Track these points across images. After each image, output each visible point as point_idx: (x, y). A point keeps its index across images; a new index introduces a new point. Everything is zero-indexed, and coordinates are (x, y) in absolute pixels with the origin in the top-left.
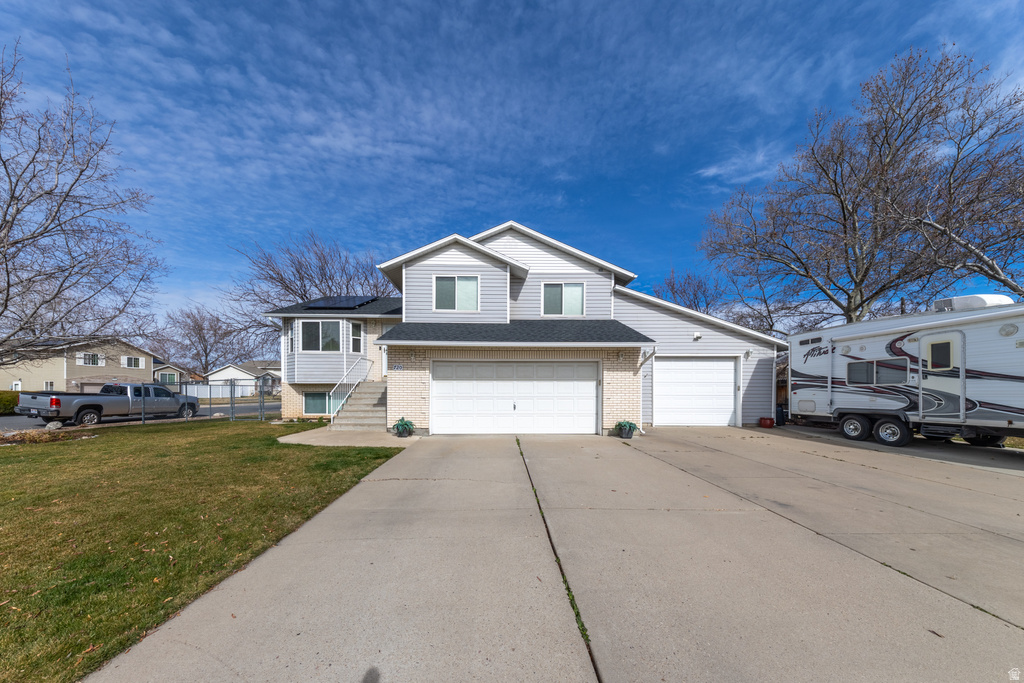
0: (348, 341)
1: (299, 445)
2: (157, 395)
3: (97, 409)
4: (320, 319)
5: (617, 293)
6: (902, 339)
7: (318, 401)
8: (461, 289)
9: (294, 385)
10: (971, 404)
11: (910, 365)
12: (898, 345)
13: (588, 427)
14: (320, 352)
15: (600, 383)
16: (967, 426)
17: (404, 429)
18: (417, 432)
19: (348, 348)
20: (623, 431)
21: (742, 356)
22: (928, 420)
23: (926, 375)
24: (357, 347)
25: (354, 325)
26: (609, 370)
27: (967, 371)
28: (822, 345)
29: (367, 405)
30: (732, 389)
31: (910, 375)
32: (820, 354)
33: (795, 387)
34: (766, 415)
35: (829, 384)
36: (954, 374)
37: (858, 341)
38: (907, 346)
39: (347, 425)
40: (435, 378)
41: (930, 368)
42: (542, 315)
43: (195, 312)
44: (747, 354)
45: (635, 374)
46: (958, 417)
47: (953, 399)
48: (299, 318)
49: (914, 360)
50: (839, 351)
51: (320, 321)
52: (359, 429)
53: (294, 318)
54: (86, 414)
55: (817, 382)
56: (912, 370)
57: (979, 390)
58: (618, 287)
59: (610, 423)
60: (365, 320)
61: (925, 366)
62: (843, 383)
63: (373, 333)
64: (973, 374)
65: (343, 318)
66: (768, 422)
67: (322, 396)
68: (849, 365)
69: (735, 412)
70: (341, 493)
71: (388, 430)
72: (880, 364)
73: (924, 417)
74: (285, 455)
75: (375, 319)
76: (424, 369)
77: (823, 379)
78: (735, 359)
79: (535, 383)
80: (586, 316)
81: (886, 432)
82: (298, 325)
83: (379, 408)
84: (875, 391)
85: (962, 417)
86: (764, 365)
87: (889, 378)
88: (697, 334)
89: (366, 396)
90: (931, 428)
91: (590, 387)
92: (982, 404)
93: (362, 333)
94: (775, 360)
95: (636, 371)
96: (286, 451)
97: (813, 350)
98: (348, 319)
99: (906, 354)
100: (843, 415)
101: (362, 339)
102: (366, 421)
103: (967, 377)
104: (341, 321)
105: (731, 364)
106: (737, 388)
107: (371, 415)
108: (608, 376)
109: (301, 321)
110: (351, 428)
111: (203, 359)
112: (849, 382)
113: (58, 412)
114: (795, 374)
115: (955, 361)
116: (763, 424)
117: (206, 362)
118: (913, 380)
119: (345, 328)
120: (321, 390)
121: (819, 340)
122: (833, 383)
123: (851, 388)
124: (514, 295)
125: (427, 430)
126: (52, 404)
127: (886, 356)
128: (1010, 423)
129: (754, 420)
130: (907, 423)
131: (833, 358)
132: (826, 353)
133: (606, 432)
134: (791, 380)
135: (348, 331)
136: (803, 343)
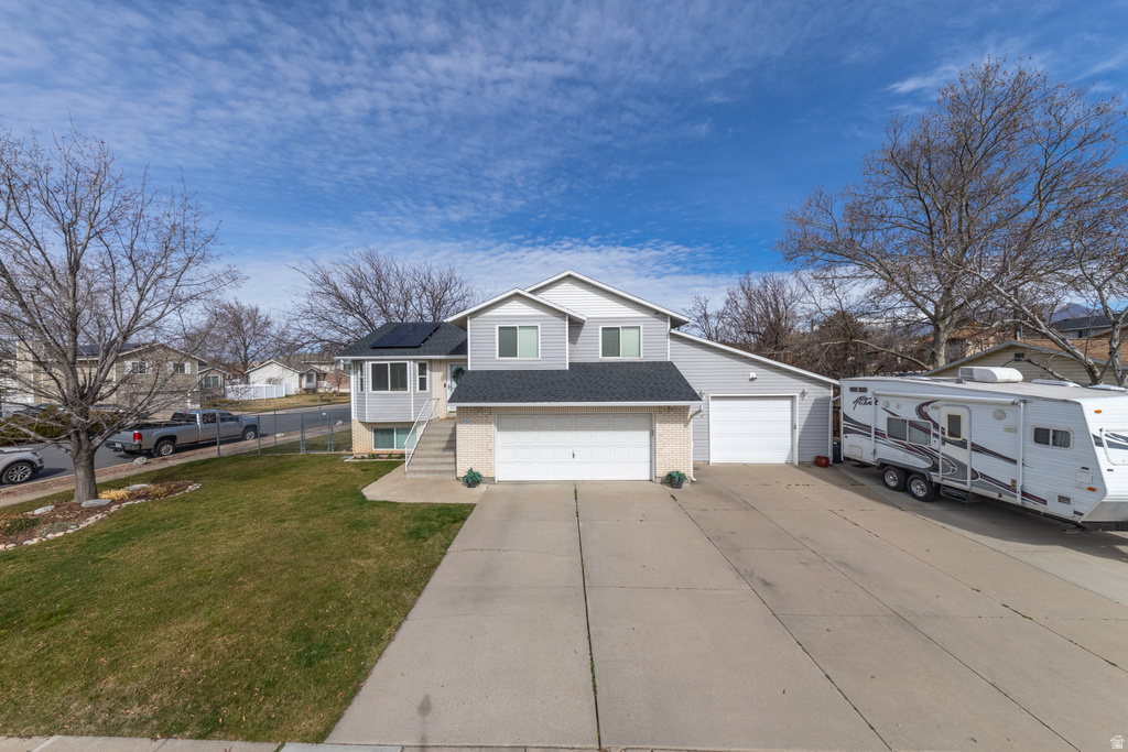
0: (415, 381)
1: (385, 502)
2: (223, 420)
3: (172, 439)
4: (388, 360)
5: (673, 336)
6: (927, 404)
7: (387, 437)
8: (523, 338)
9: (364, 423)
10: (975, 475)
11: (933, 431)
12: (925, 409)
13: (643, 474)
14: (389, 392)
15: (652, 434)
16: (972, 493)
17: (473, 480)
18: (484, 480)
19: (415, 387)
20: (674, 480)
21: (797, 395)
22: (946, 482)
23: (944, 441)
24: (423, 386)
25: (420, 365)
26: (660, 422)
27: (973, 444)
28: (868, 395)
29: (437, 449)
30: (788, 427)
31: (933, 439)
32: (866, 403)
33: (847, 431)
34: (822, 454)
35: (873, 434)
36: (963, 445)
37: (894, 399)
38: (929, 411)
39: (420, 472)
40: (500, 429)
41: (947, 436)
42: (600, 357)
43: (233, 303)
44: (803, 394)
45: (685, 426)
46: (965, 483)
47: (963, 467)
48: (368, 360)
49: (936, 426)
50: (880, 404)
51: (388, 362)
52: (431, 476)
53: (364, 360)
54: (163, 445)
55: (863, 429)
56: (934, 434)
57: (981, 463)
58: (673, 331)
59: (662, 472)
60: (431, 361)
61: (943, 433)
62: (883, 435)
63: (438, 371)
64: (977, 449)
65: (410, 360)
66: (824, 461)
67: (390, 431)
68: (889, 419)
69: (792, 449)
70: (435, 566)
71: (458, 479)
72: (912, 424)
73: (943, 479)
74: (379, 518)
75: (440, 360)
76: (490, 423)
77: (868, 428)
78: (792, 398)
79: (593, 433)
80: (643, 358)
81: (918, 489)
82: (368, 367)
83: (447, 453)
84: (908, 448)
85: (969, 484)
86: (819, 404)
87: (916, 437)
88: (753, 375)
89: (436, 438)
90: (948, 490)
91: (644, 435)
92: (983, 476)
93: (428, 372)
94: (832, 399)
95: (686, 423)
96: (377, 512)
97: (860, 398)
98: (415, 360)
99: (930, 419)
100: (885, 466)
101: (428, 377)
102: (437, 468)
103: (972, 450)
104: (408, 362)
105: (788, 402)
106: (794, 427)
107: (440, 460)
108: (660, 428)
109: (371, 363)
110: (424, 476)
111: (242, 352)
112: (889, 436)
113: (140, 445)
114: (846, 418)
115: (964, 435)
116: (821, 462)
117: (246, 356)
118: (935, 444)
119: (412, 369)
120: (390, 427)
121: (864, 390)
122: (876, 433)
123: (889, 441)
124: (573, 339)
125: (493, 479)
126: (135, 439)
127: (915, 418)
128: (1000, 496)
129: (810, 458)
130: (931, 482)
131: (876, 409)
132: (870, 403)
133: (659, 480)
134: (843, 424)
135: (415, 371)
136: (853, 390)
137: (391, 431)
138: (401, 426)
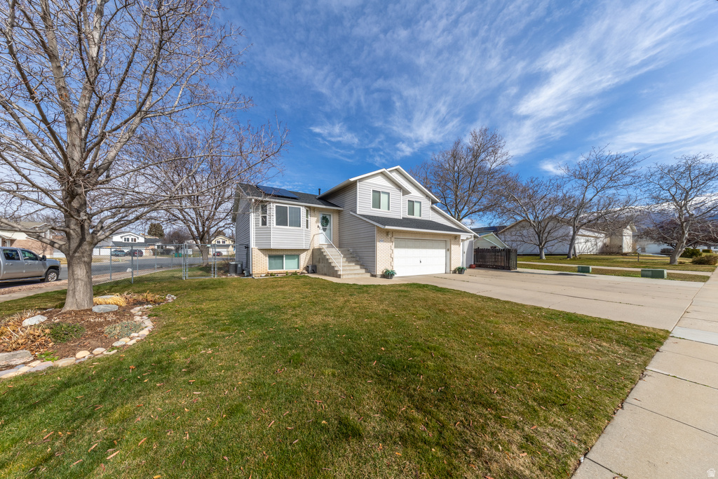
0: (304, 221)
4: (288, 204)
5: (433, 209)
7: (279, 261)
13: (441, 271)
14: (288, 227)
15: (449, 250)
17: (391, 274)
24: (307, 225)
25: (307, 210)
34: (471, 263)
39: (351, 274)
42: (407, 216)
45: (459, 247)
48: (273, 202)
51: (288, 206)
52: (357, 276)
59: (452, 269)
60: (311, 208)
63: (314, 216)
65: (303, 206)
76: (392, 242)
79: (427, 250)
80: (422, 218)
82: (273, 207)
86: (470, 243)
91: (443, 252)
94: (473, 241)
98: (305, 206)
101: (309, 220)
104: (301, 207)
106: (464, 252)
109: (275, 205)
110: (353, 276)
119: (304, 212)
120: (281, 253)
133: (452, 272)
135: (304, 214)
137: (281, 257)
138: (289, 253)
